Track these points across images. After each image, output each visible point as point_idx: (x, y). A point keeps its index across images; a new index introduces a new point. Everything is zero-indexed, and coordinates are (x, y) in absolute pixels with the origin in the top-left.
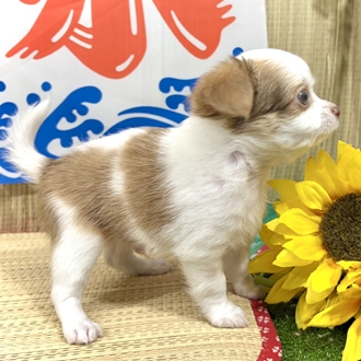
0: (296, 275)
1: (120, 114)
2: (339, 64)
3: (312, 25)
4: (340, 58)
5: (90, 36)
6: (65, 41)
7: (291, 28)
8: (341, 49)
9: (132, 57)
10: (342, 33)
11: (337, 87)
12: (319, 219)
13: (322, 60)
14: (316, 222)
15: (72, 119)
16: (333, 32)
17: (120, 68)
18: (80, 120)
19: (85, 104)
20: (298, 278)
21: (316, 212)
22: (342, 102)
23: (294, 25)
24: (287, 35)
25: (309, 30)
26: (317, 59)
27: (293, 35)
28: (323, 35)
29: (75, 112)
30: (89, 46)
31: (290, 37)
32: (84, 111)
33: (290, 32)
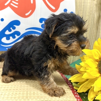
0: (90, 82)
1: (26, 30)
2: (98, 16)
3: (90, 3)
4: (98, 14)
5: (17, 4)
6: (9, 5)
7: (83, 3)
8: (99, 11)
9: (31, 11)
10: (99, 5)
11: (97, 23)
12: (97, 63)
13: (93, 14)
14: (97, 64)
15: (10, 31)
16: (97, 5)
17: (27, 14)
18: (13, 31)
19: (15, 26)
20: (90, 83)
21: (97, 61)
22: (98, 29)
23: (84, 2)
24: (81, 5)
25: (89, 4)
26: (91, 14)
27: (83, 6)
28: (93, 6)
29: (11, 28)
30: (17, 7)
31: (82, 6)
32: (14, 28)
33: (83, 5)
